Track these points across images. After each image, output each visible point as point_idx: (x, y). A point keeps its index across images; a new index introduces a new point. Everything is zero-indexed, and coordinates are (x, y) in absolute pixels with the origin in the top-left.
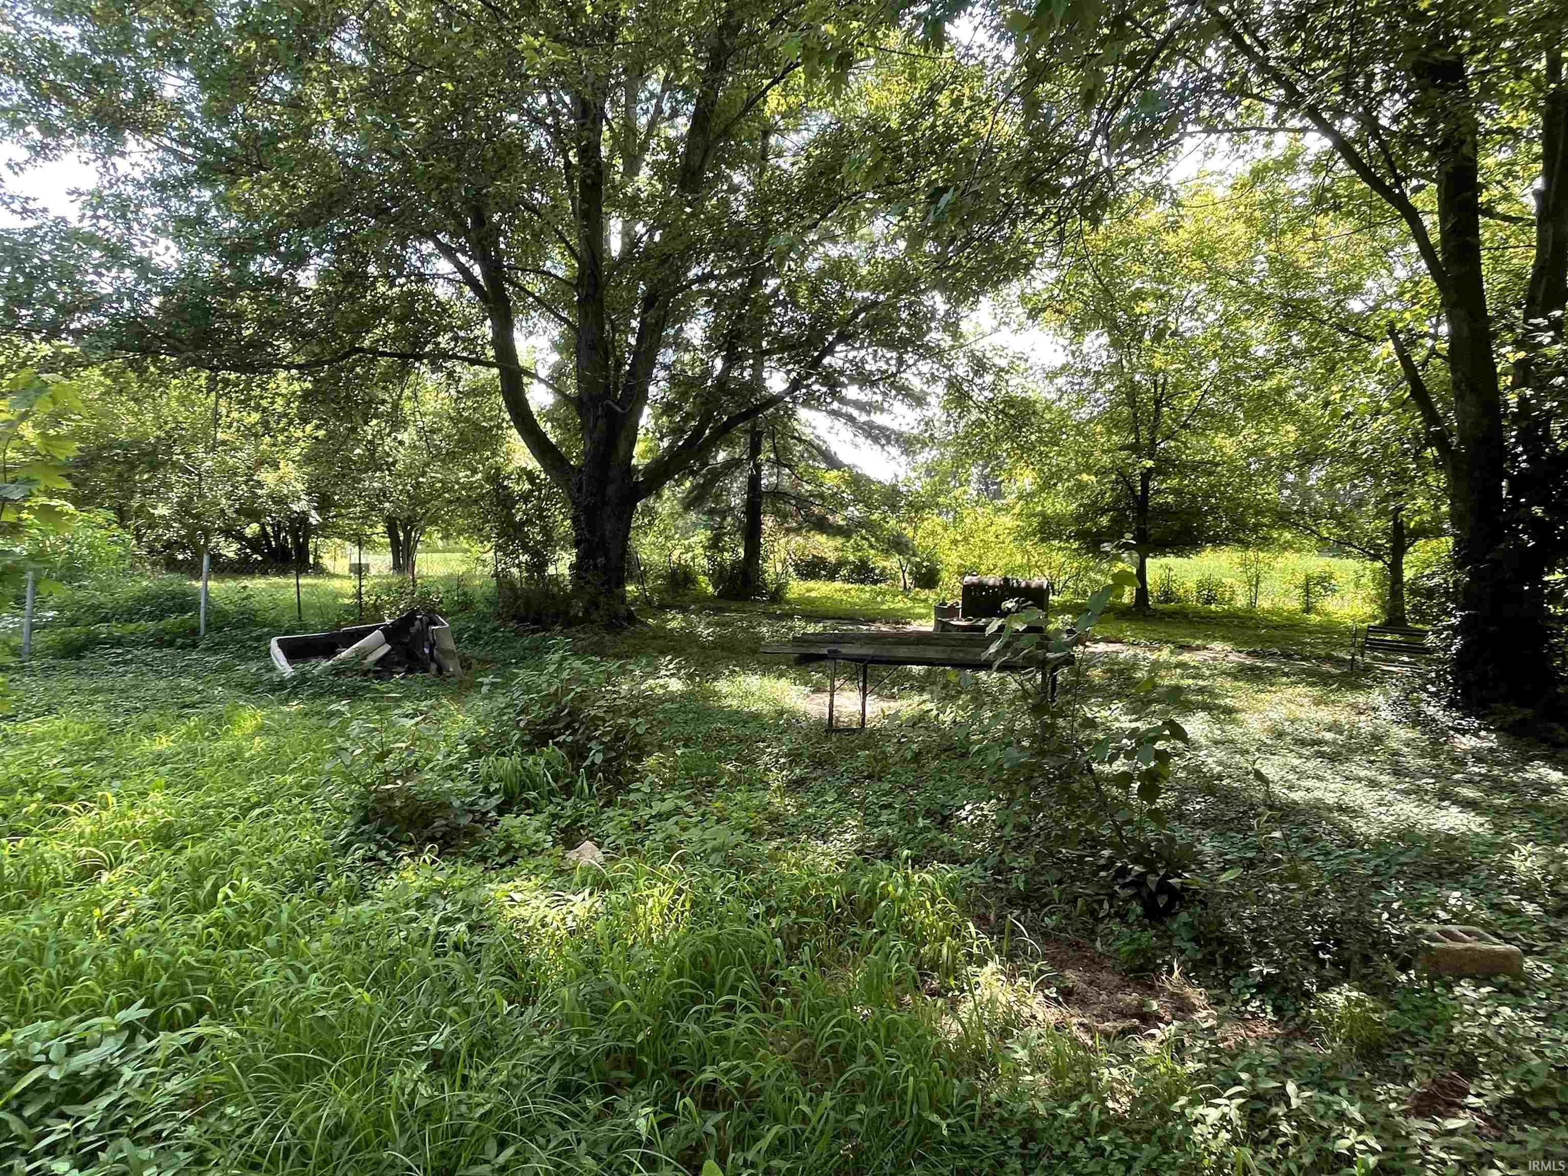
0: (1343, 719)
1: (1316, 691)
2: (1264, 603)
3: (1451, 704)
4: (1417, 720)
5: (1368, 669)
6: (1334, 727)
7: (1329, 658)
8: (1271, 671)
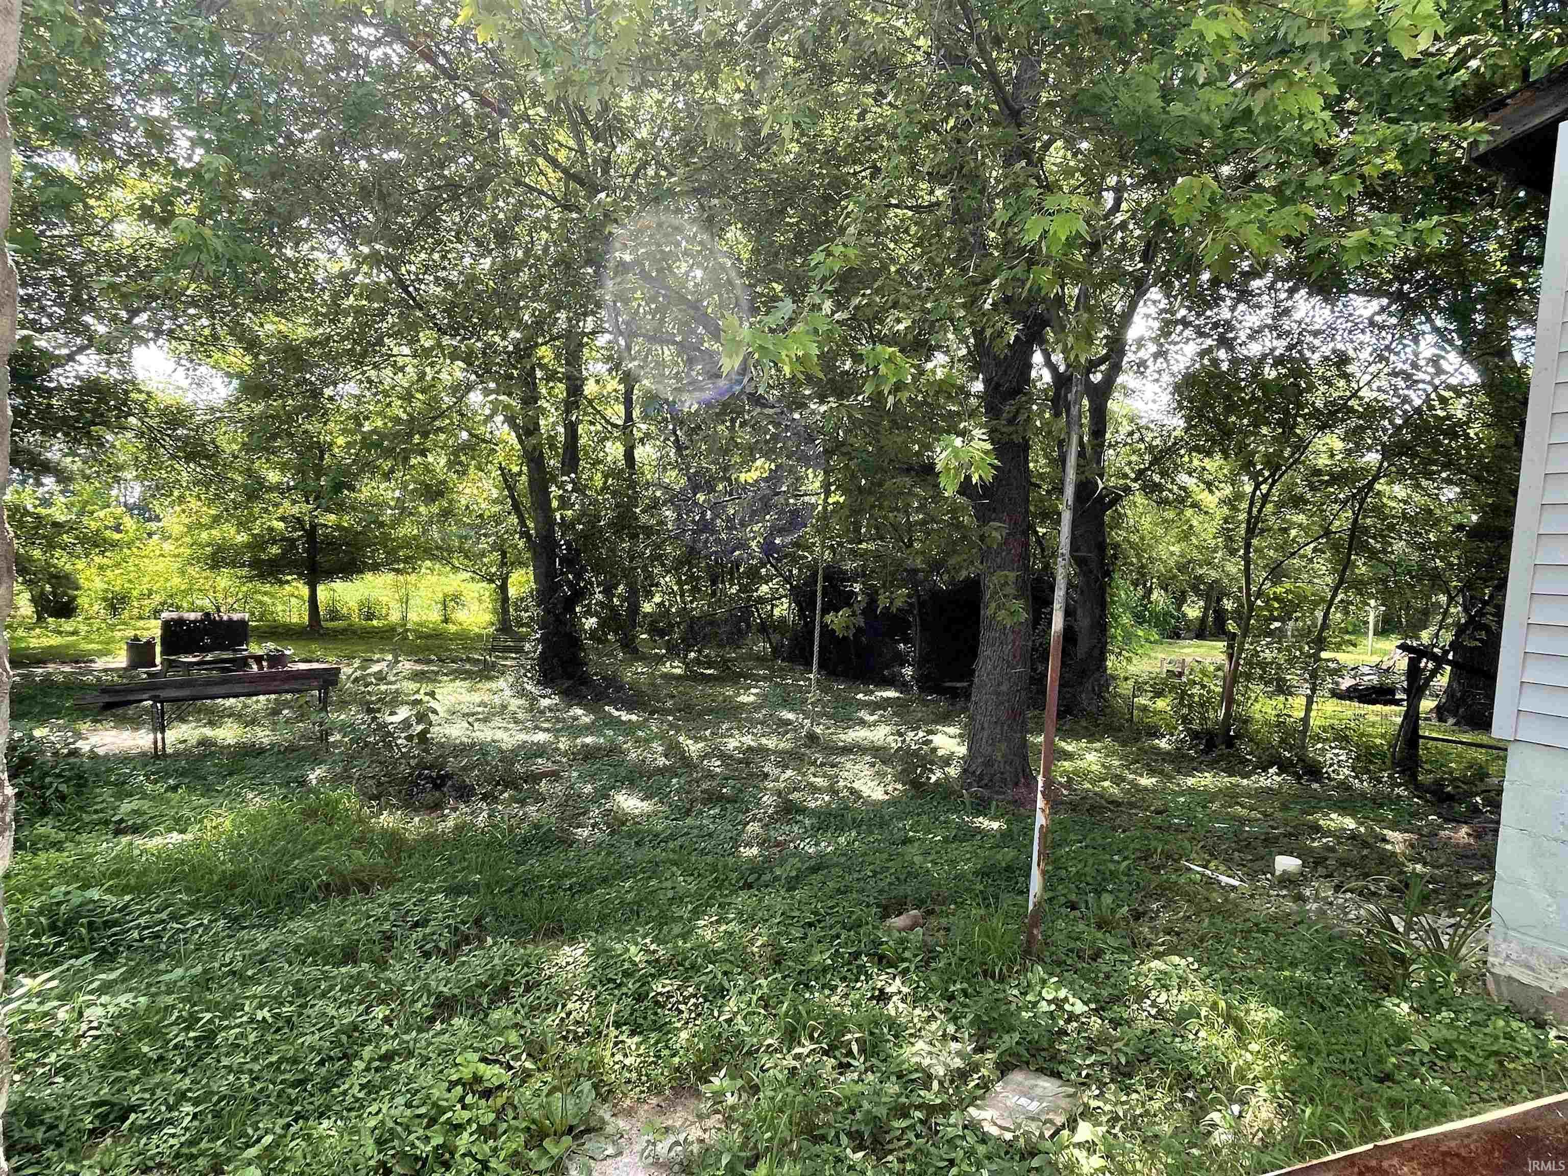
0: (486, 699)
1: (467, 684)
2: (413, 617)
3: (539, 683)
4: (522, 693)
5: (494, 665)
6: (482, 704)
7: (469, 660)
8: (437, 673)
